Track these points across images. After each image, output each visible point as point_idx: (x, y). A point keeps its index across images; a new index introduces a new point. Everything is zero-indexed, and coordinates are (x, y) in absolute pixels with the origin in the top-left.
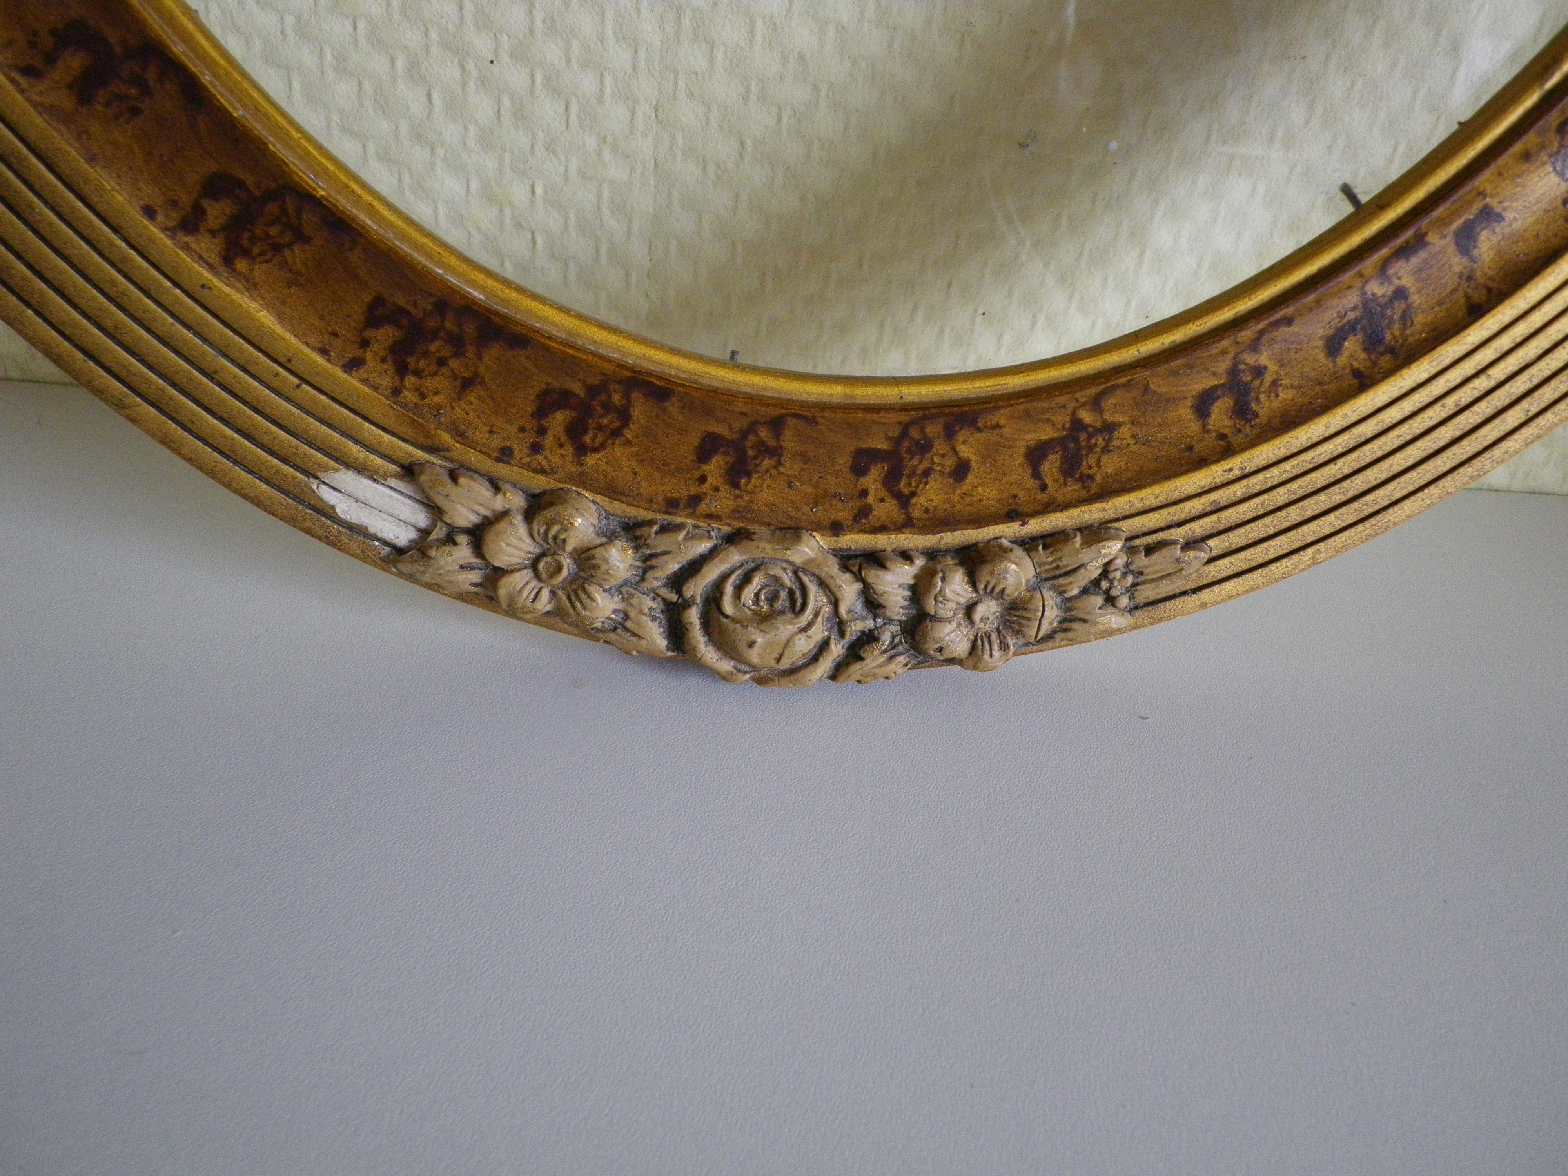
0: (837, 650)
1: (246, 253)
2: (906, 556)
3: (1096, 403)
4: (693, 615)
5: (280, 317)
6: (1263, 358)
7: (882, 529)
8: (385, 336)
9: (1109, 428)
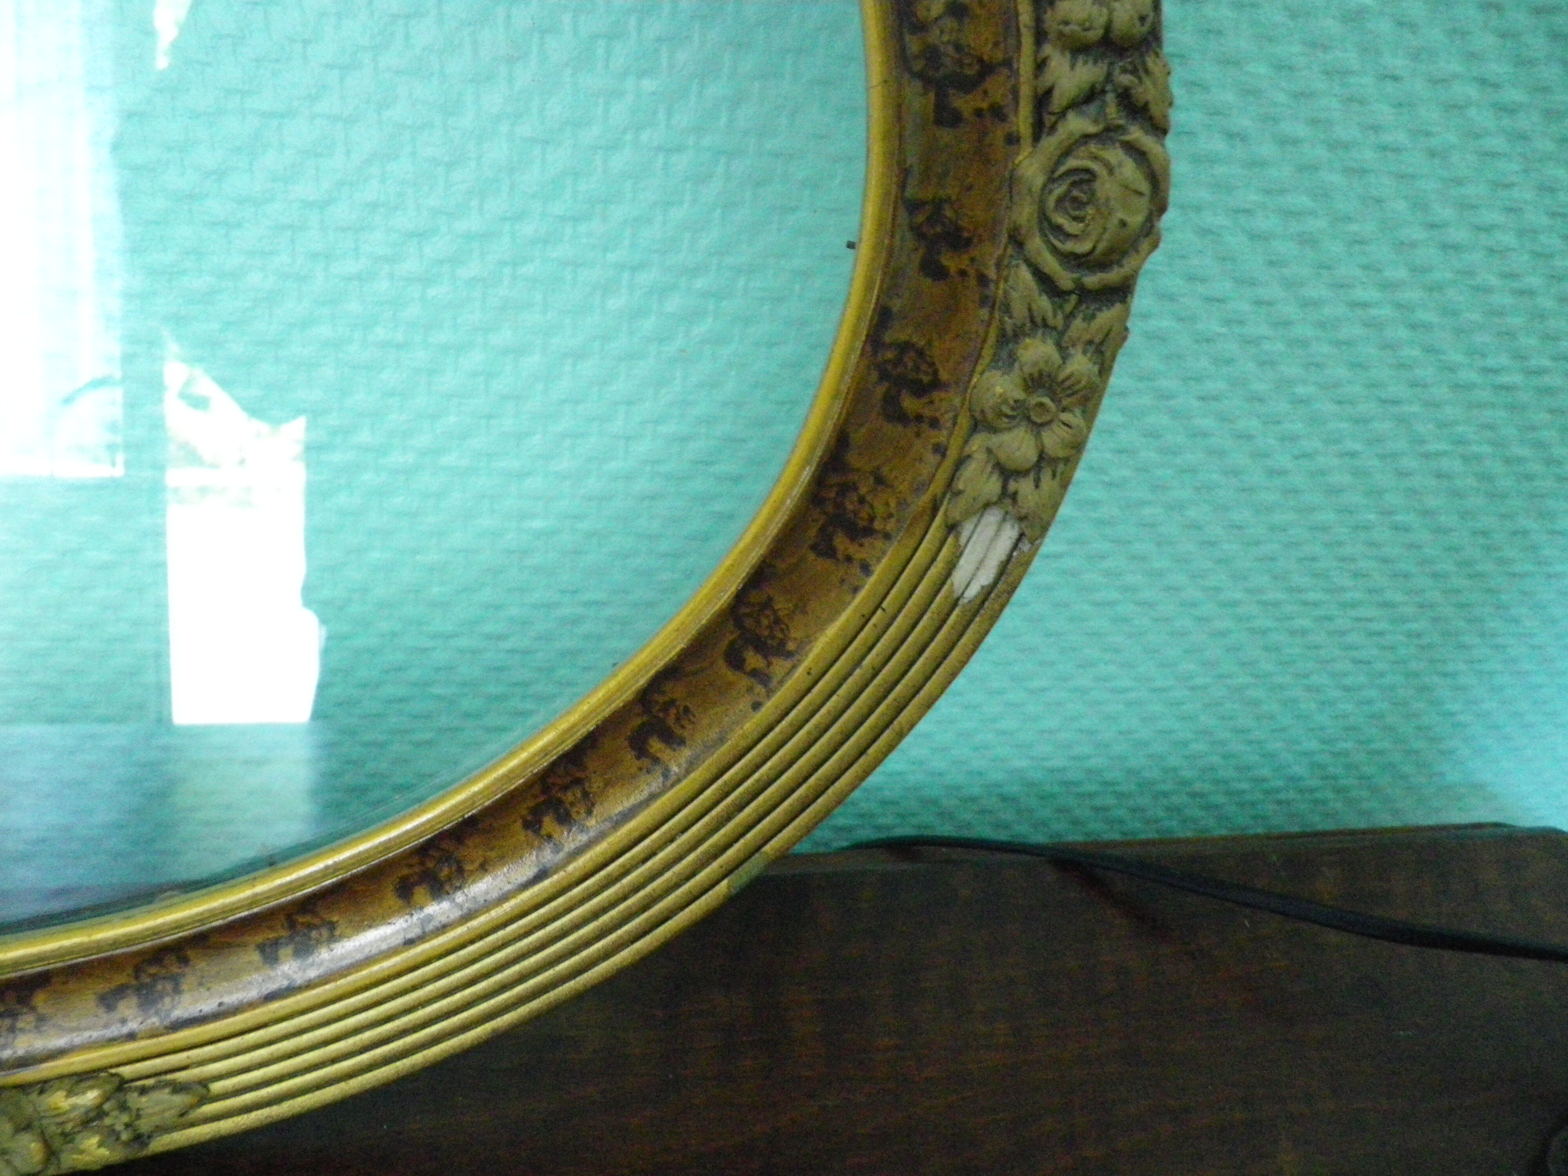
0: (1135, 132)
2: (1040, 66)
4: (1092, 280)
7: (1015, 93)
8: (841, 542)
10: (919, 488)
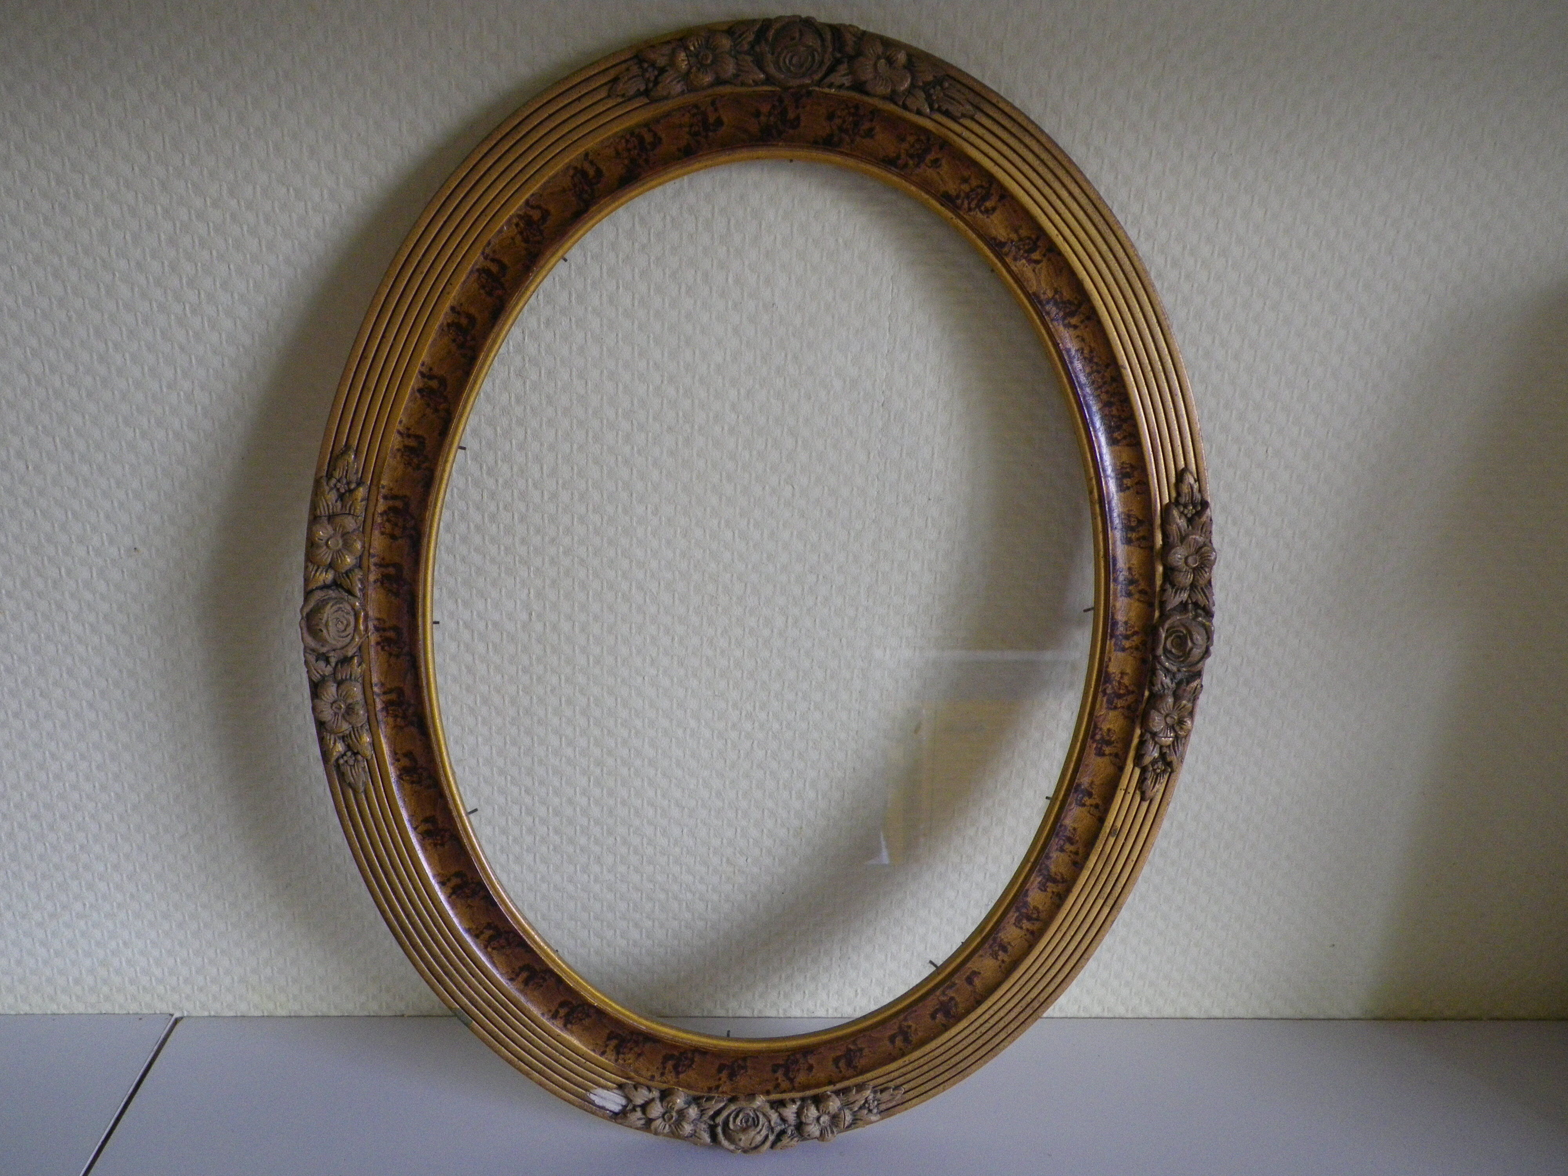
0: (772, 1138)
1: (571, 1023)
2: (793, 1101)
3: (854, 1042)
4: (719, 1130)
5: (580, 1041)
6: (910, 1023)
7: (784, 1092)
8: (614, 1042)
9: (861, 1050)
10: (636, 1071)
